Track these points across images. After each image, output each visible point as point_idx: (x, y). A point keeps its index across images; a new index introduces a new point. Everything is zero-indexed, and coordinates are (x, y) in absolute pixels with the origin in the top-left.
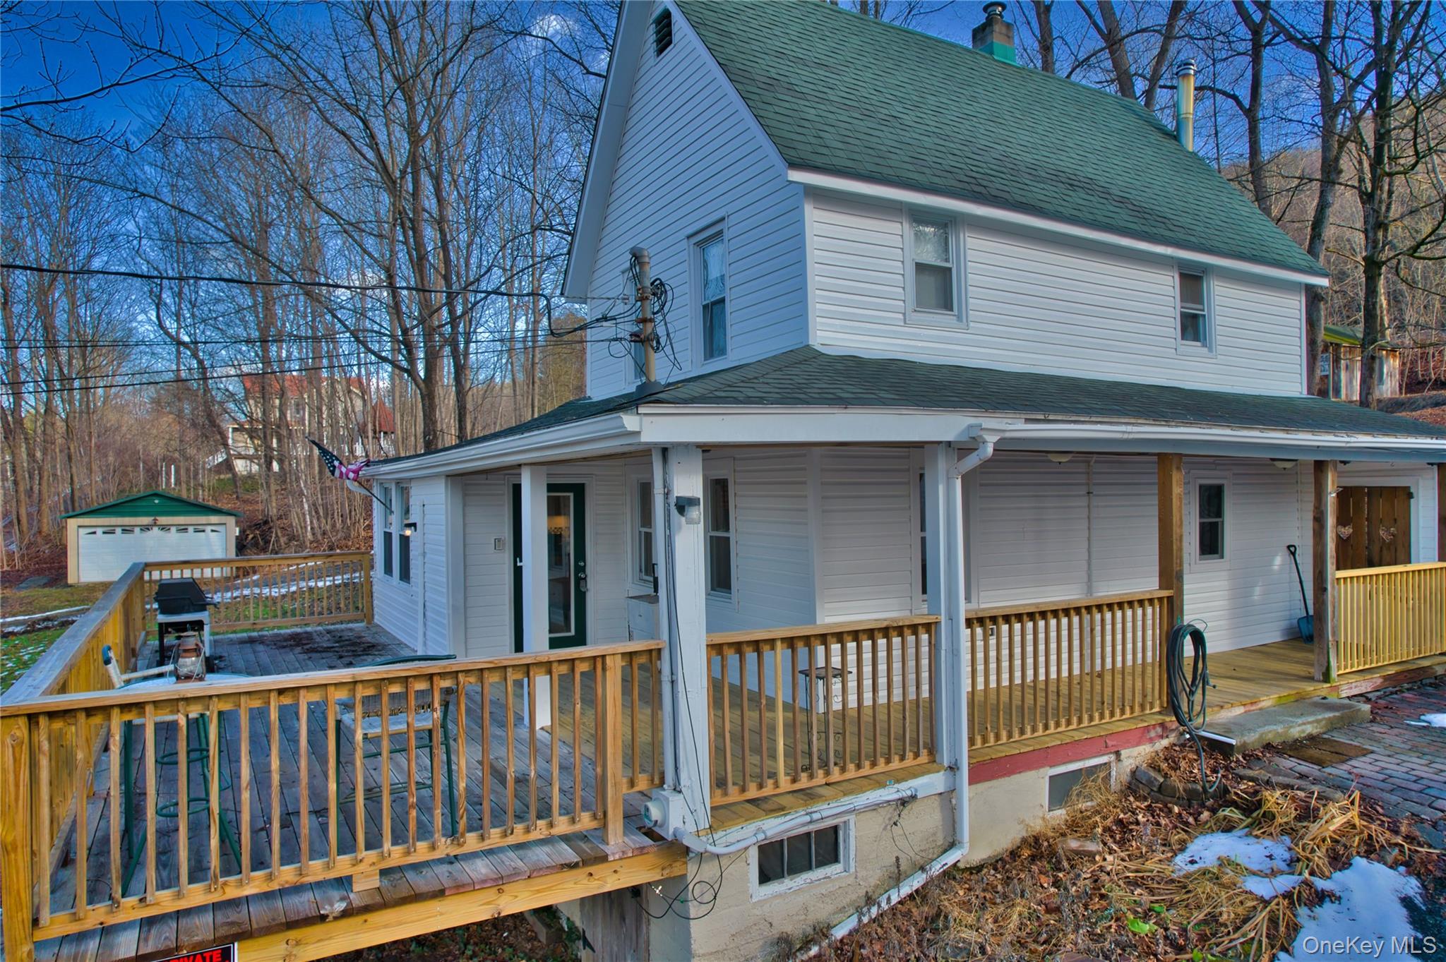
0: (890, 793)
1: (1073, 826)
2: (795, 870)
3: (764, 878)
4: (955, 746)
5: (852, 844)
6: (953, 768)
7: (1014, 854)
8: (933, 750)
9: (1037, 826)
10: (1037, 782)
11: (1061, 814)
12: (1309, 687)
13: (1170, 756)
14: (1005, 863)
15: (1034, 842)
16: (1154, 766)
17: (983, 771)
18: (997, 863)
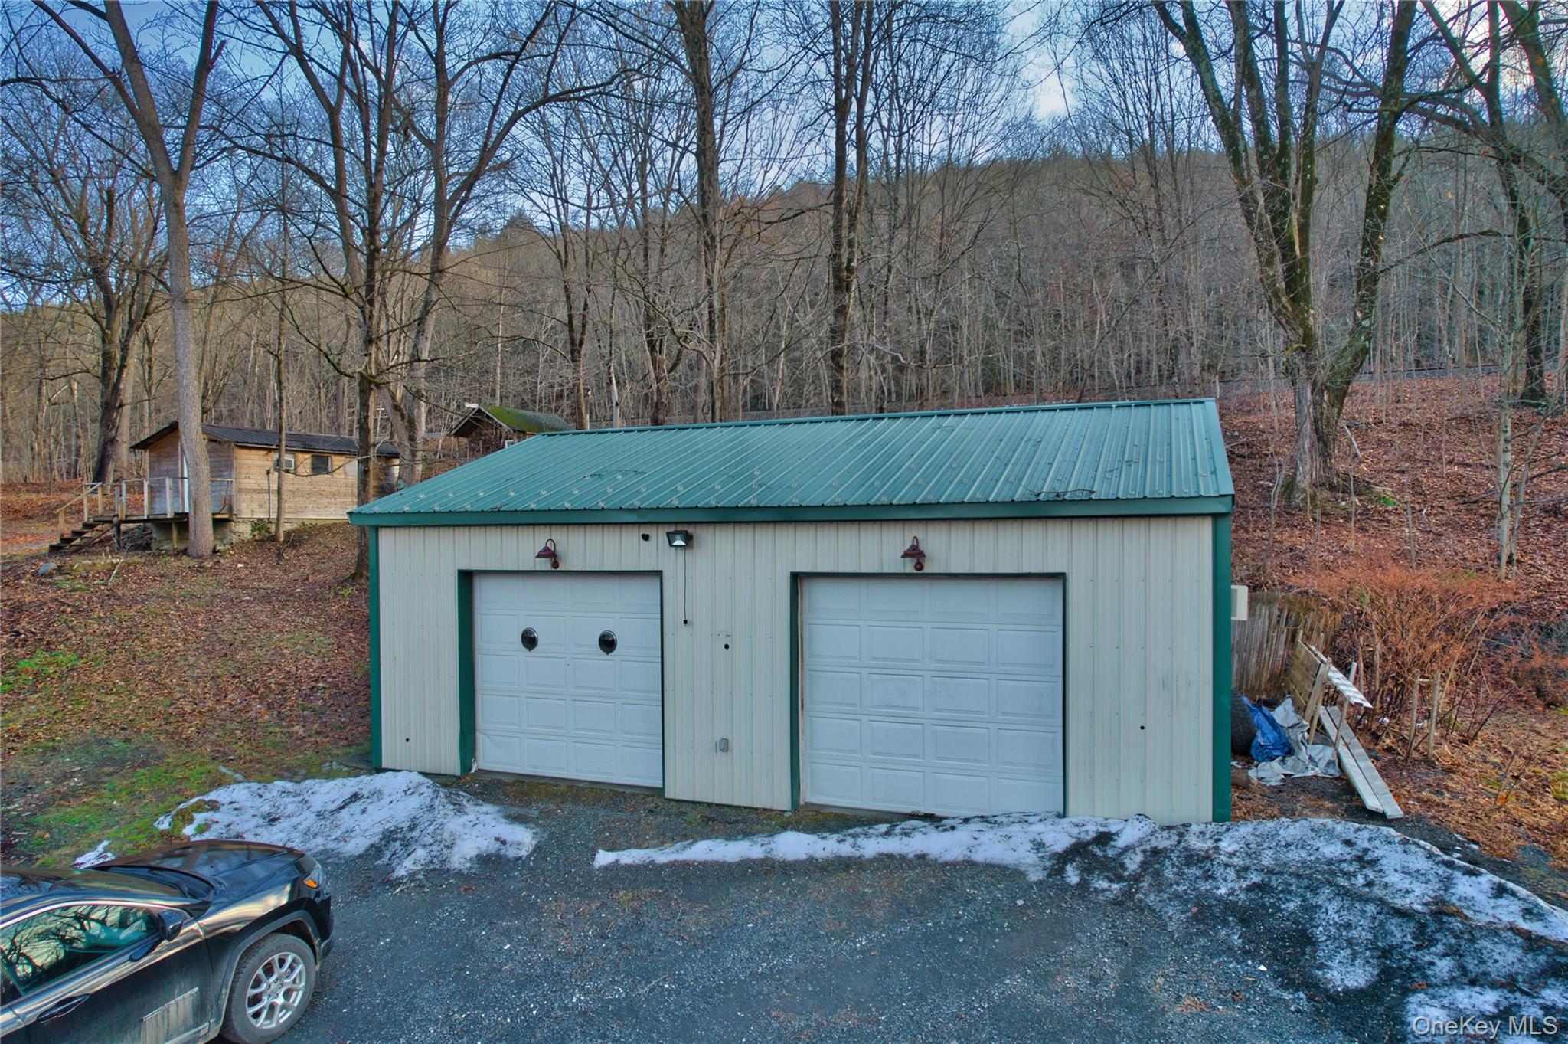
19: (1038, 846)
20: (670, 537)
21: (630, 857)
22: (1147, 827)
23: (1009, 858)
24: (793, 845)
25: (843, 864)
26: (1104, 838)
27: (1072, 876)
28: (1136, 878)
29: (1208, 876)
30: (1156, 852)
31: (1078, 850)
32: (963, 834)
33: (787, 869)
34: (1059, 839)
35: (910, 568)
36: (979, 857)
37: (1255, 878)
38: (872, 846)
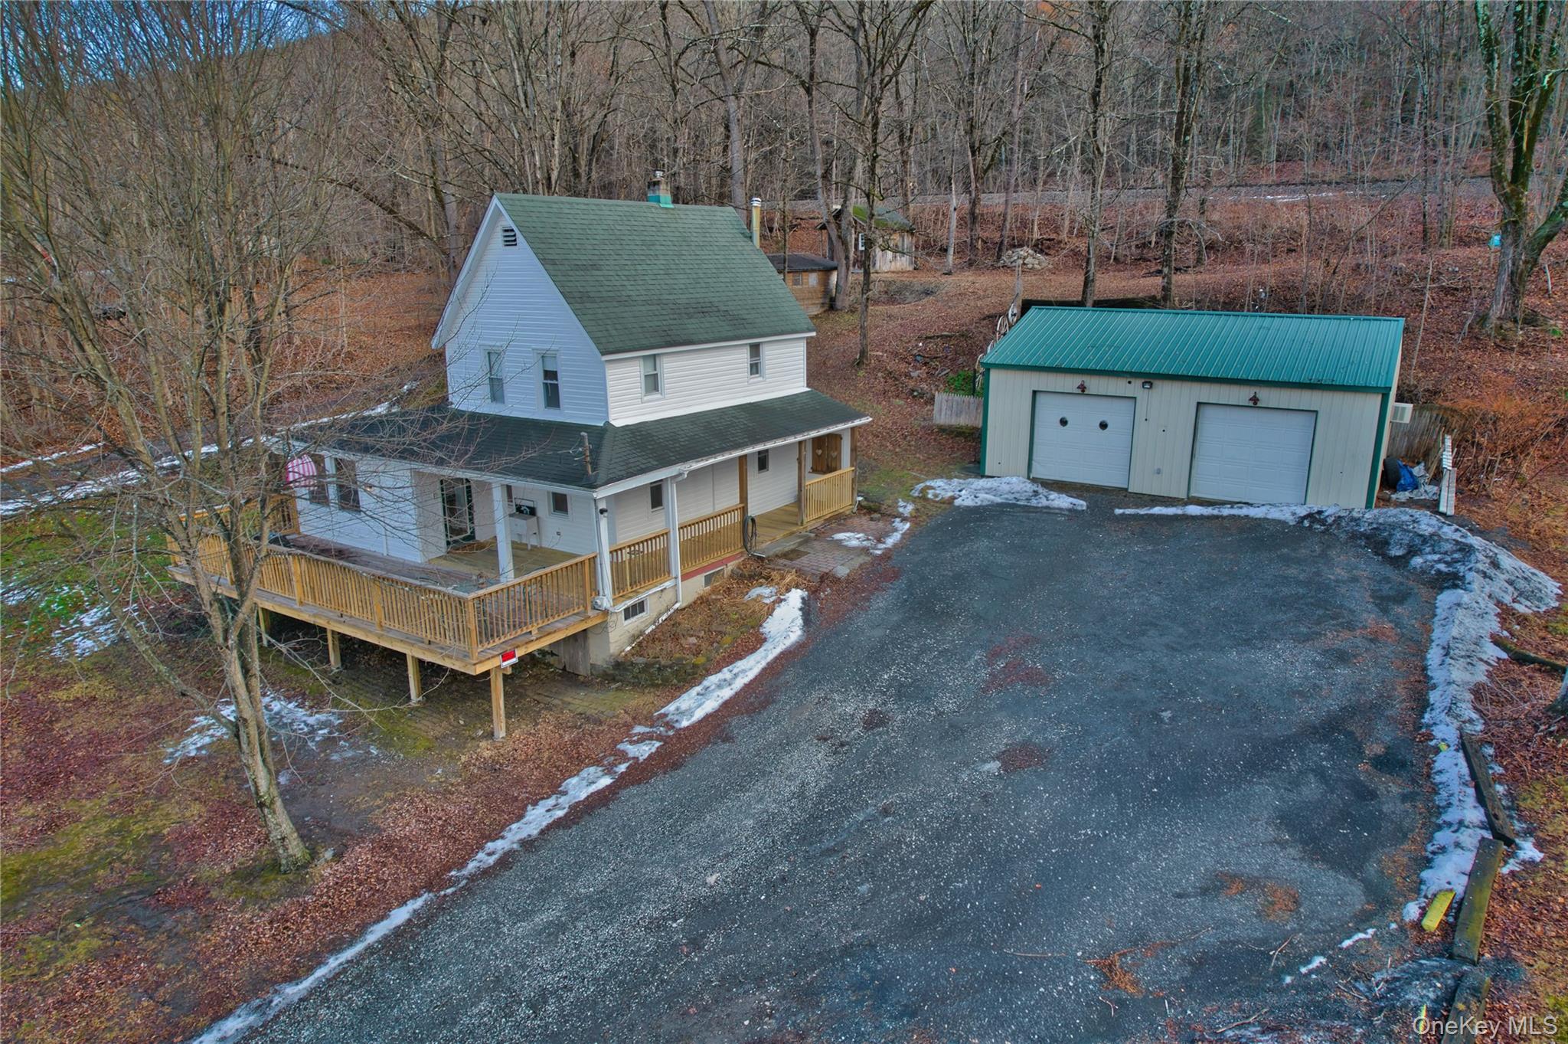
0: (658, 589)
1: (713, 591)
2: (633, 615)
3: (626, 619)
4: (676, 571)
5: (648, 606)
6: (676, 578)
7: (695, 603)
8: (669, 573)
9: (702, 593)
10: (700, 579)
11: (708, 588)
12: (795, 529)
13: (744, 563)
14: (692, 606)
15: (701, 598)
16: (739, 568)
17: (685, 577)
18: (689, 606)
19: (1294, 514)
20: (1144, 384)
21: (1128, 511)
22: (1338, 509)
23: (1282, 518)
24: (1194, 510)
25: (1217, 517)
26: (1320, 512)
27: (1306, 523)
28: (1331, 525)
29: (1357, 525)
30: (1339, 517)
31: (1309, 516)
32: (1264, 509)
33: (1194, 518)
34: (1302, 511)
35: (1251, 404)
36: (1269, 517)
37: (1375, 526)
38: (1226, 511)
